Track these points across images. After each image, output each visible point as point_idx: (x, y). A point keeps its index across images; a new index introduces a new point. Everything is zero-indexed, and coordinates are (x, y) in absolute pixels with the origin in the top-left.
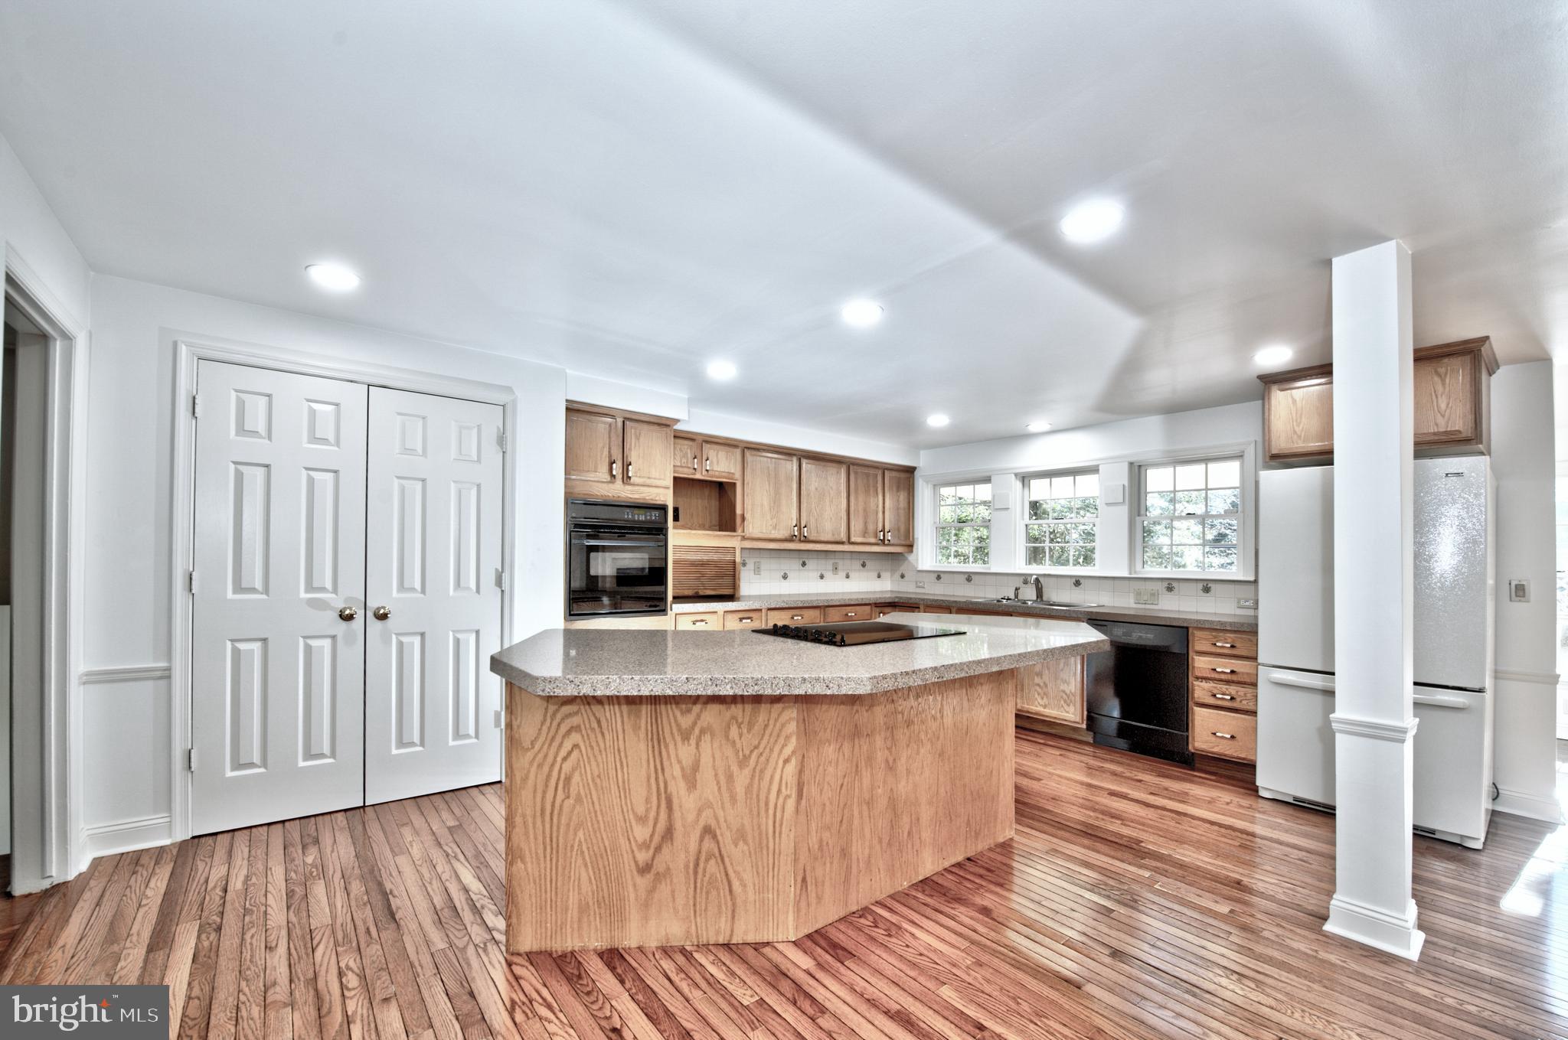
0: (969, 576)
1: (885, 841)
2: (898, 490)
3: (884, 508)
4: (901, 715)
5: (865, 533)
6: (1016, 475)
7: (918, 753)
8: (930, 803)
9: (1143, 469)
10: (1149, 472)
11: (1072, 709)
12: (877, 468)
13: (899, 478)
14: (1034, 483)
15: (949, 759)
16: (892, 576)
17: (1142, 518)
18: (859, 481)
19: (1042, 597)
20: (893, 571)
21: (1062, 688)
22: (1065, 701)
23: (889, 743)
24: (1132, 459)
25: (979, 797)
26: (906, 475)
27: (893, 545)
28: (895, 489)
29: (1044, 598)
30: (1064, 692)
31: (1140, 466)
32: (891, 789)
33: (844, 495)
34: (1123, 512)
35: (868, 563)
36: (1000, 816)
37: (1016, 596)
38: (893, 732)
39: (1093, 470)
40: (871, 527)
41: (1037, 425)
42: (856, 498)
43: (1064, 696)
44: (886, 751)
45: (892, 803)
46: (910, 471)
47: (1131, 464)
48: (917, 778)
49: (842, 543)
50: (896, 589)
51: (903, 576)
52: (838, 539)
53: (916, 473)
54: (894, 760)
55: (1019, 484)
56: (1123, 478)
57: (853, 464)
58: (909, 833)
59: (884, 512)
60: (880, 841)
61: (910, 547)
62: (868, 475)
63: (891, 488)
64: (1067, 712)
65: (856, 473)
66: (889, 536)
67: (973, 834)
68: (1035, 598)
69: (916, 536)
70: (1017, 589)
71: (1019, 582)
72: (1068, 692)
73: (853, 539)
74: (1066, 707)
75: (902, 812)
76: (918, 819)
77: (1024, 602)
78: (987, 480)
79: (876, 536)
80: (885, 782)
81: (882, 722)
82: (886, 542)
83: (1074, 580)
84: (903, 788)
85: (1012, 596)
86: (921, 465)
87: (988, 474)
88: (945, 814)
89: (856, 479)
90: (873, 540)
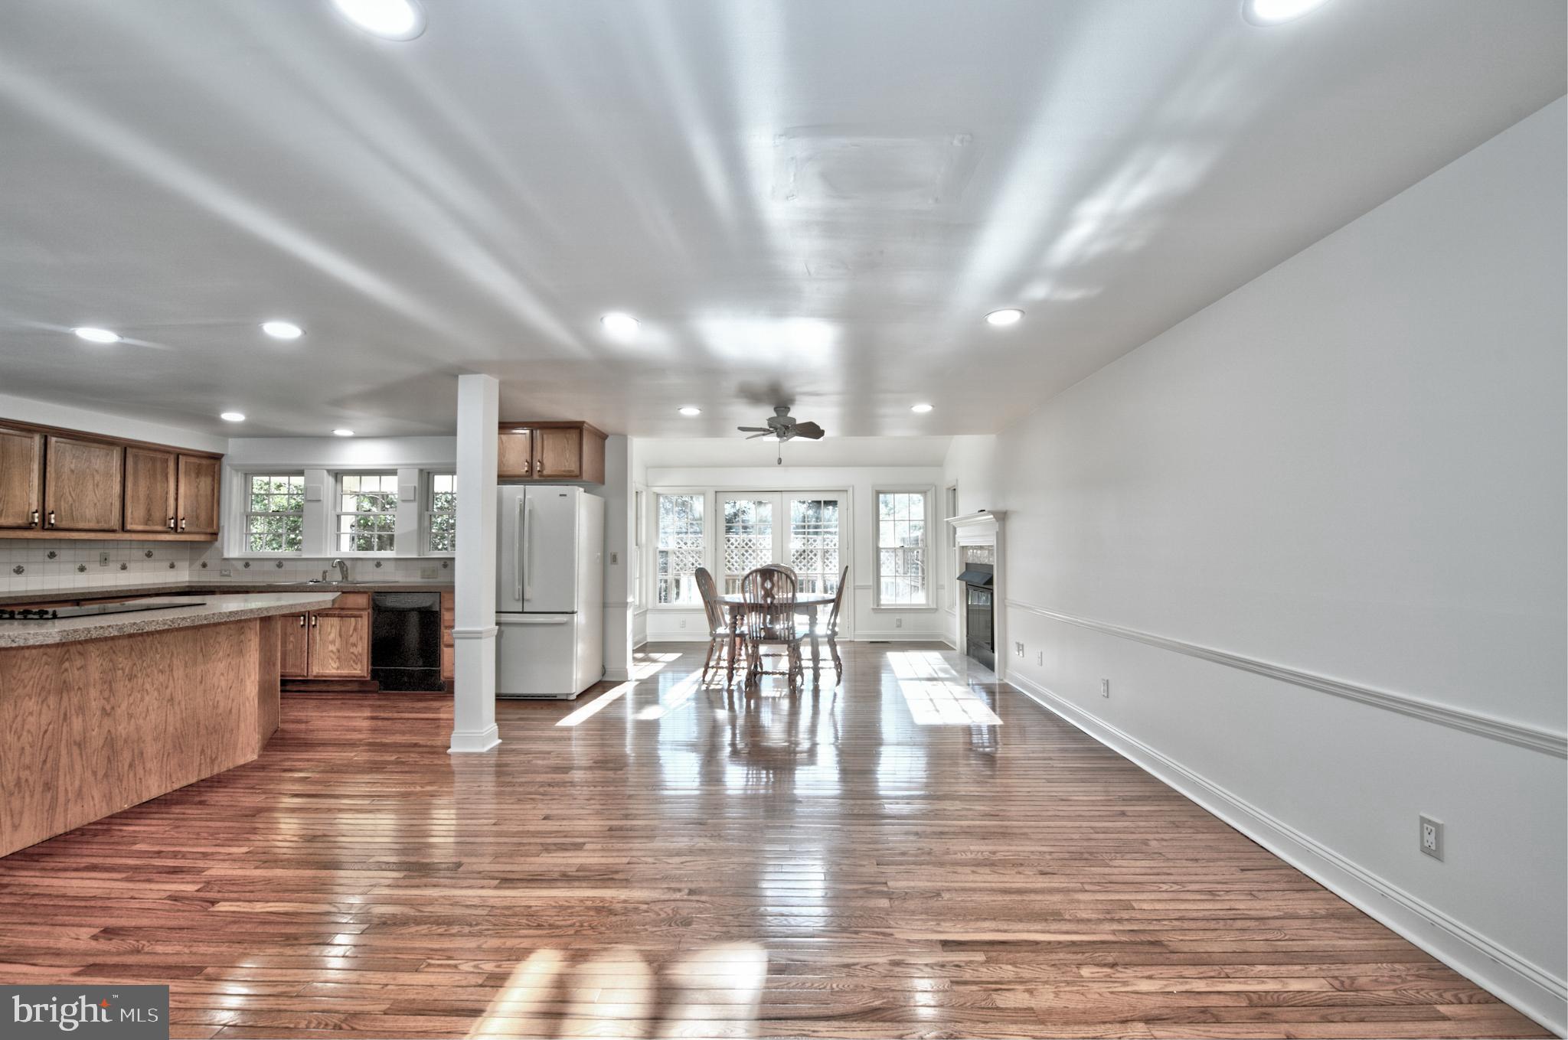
0: (280, 563)
1: (101, 773)
2: (198, 475)
3: (177, 494)
4: (121, 671)
5: (148, 520)
6: (329, 471)
7: (142, 700)
8: (156, 739)
9: (431, 476)
10: (436, 477)
11: (359, 666)
12: (168, 452)
13: (199, 465)
14: (346, 479)
15: (179, 703)
16: (190, 566)
17: (430, 513)
18: (141, 465)
19: (347, 578)
20: (192, 561)
21: (351, 650)
22: (354, 661)
23: (106, 694)
24: (421, 467)
25: (215, 731)
26: (211, 463)
27: (189, 533)
28: (193, 475)
29: (350, 579)
30: (352, 653)
31: (429, 473)
32: (109, 731)
33: (118, 478)
34: (413, 508)
35: (155, 553)
36: (240, 746)
37: (324, 578)
38: (111, 686)
39: (392, 472)
40: (157, 515)
41: (340, 432)
42: (136, 483)
43: (354, 657)
44: (103, 701)
45: (110, 742)
46: (216, 458)
47: (421, 471)
48: (141, 721)
49: (113, 531)
50: (196, 579)
51: (204, 565)
52: (106, 526)
53: (223, 459)
54: (113, 708)
55: (331, 480)
56: (414, 481)
57: (132, 447)
58: (130, 766)
59: (176, 499)
60: (95, 773)
61: (215, 535)
62: (153, 460)
63: (187, 473)
64: (355, 669)
65: (136, 456)
66: (183, 524)
67: (208, 760)
68: (341, 579)
69: (222, 524)
70: (325, 572)
71: (327, 567)
72: (356, 653)
73: (129, 527)
74: (355, 666)
75: (122, 749)
76: (142, 753)
77: (330, 583)
78: (300, 473)
79: (165, 523)
80: (100, 726)
81: (97, 678)
82: (179, 530)
83: (375, 562)
84: (123, 729)
85: (320, 579)
86: (229, 453)
87: (302, 468)
88: (175, 746)
89: (136, 463)
90: (159, 528)
